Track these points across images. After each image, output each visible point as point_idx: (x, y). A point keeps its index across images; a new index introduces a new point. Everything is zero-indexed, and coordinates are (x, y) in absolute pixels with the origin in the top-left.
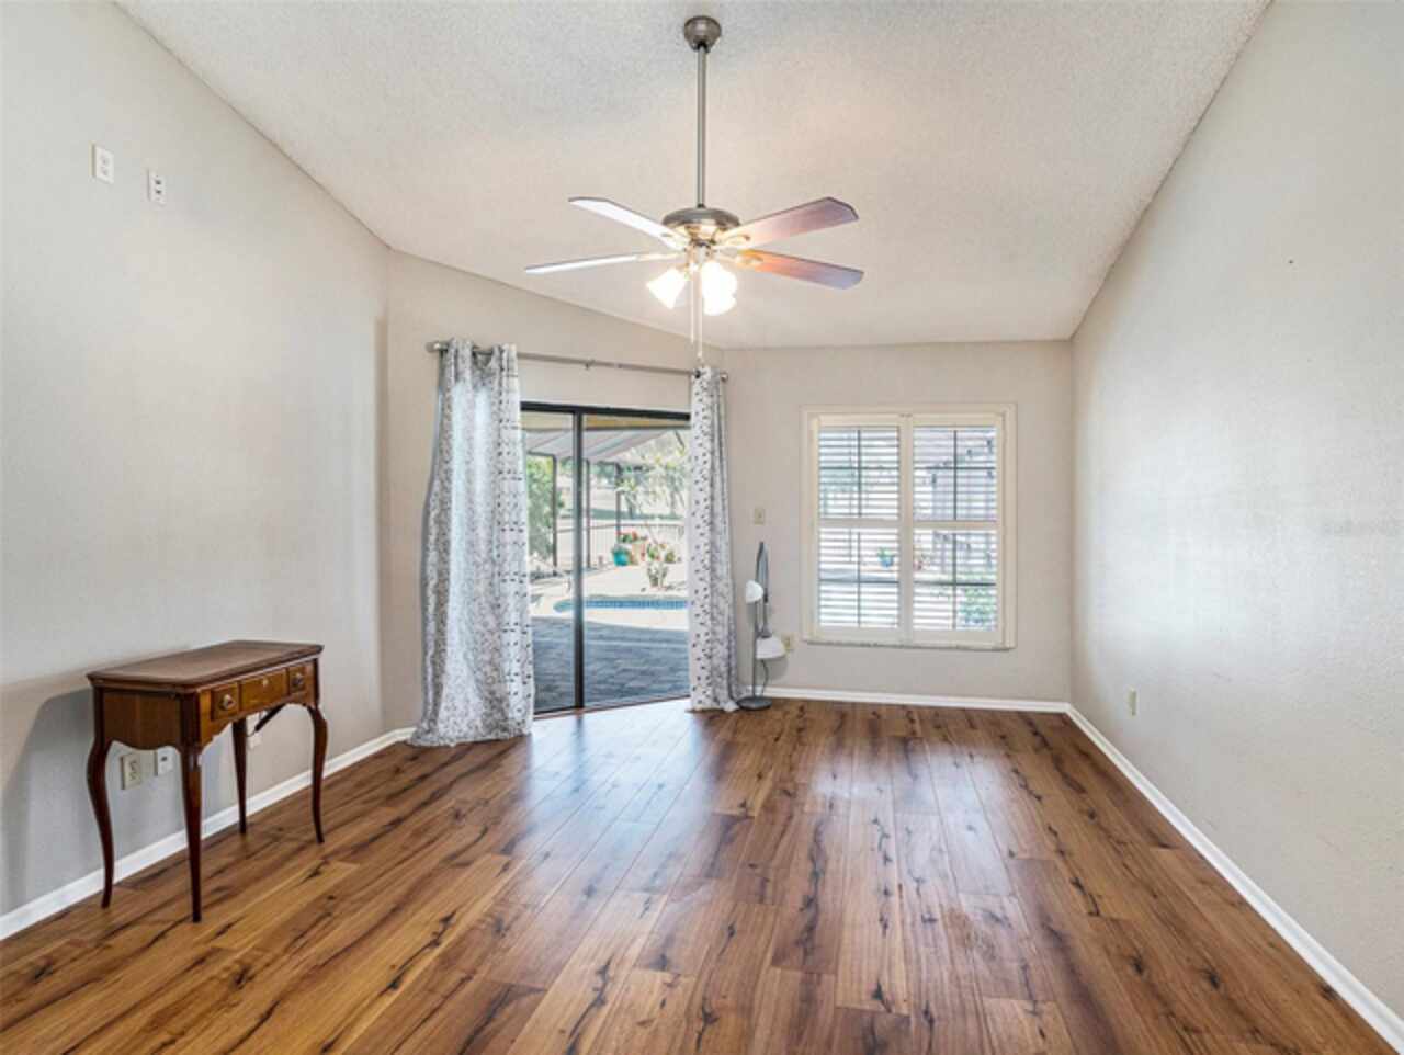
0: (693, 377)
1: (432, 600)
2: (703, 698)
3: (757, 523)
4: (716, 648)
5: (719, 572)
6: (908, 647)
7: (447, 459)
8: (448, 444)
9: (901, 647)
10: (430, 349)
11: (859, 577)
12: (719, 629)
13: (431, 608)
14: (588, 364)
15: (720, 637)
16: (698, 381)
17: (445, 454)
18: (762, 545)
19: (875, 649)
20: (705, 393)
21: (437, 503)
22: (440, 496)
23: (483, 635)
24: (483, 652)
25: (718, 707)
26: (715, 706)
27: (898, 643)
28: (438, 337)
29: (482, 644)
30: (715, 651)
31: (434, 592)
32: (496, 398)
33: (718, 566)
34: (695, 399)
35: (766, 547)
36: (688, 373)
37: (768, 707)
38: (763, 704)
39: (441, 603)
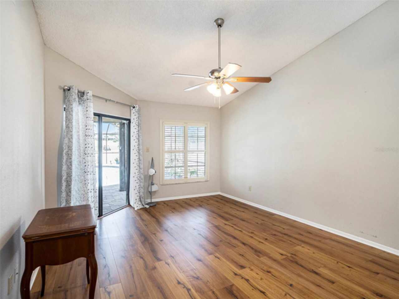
0: (132, 108)
1: (64, 184)
2: (138, 205)
3: (147, 152)
4: (141, 189)
5: (141, 167)
6: (187, 183)
7: (72, 130)
8: (72, 125)
9: (185, 183)
10: (60, 88)
11: (175, 165)
12: (141, 184)
13: (64, 187)
14: (106, 100)
15: (142, 186)
16: (134, 109)
17: (70, 128)
18: (152, 158)
19: (179, 185)
20: (137, 113)
21: (67, 147)
22: (67, 145)
23: (84, 195)
24: (84, 201)
25: (144, 207)
26: (143, 207)
27: (184, 182)
28: (67, 85)
29: (84, 198)
30: (141, 191)
31: (65, 181)
32: (85, 109)
33: (141, 165)
34: (132, 115)
35: (154, 159)
36: (130, 106)
37: (155, 205)
38: (154, 204)
39: (69, 185)
